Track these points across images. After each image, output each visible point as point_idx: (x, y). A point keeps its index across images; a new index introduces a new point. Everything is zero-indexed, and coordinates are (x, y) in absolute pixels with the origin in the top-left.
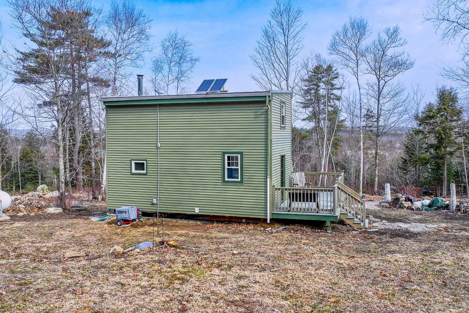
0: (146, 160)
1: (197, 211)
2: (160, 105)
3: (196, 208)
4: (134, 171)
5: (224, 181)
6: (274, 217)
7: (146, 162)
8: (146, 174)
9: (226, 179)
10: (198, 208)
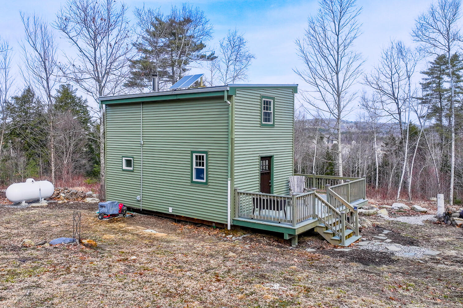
0: (133, 157)
1: (170, 211)
2: (143, 103)
3: (169, 208)
4: (125, 167)
5: (192, 182)
6: (235, 224)
7: (133, 159)
8: (132, 171)
9: (194, 180)
10: (171, 208)
